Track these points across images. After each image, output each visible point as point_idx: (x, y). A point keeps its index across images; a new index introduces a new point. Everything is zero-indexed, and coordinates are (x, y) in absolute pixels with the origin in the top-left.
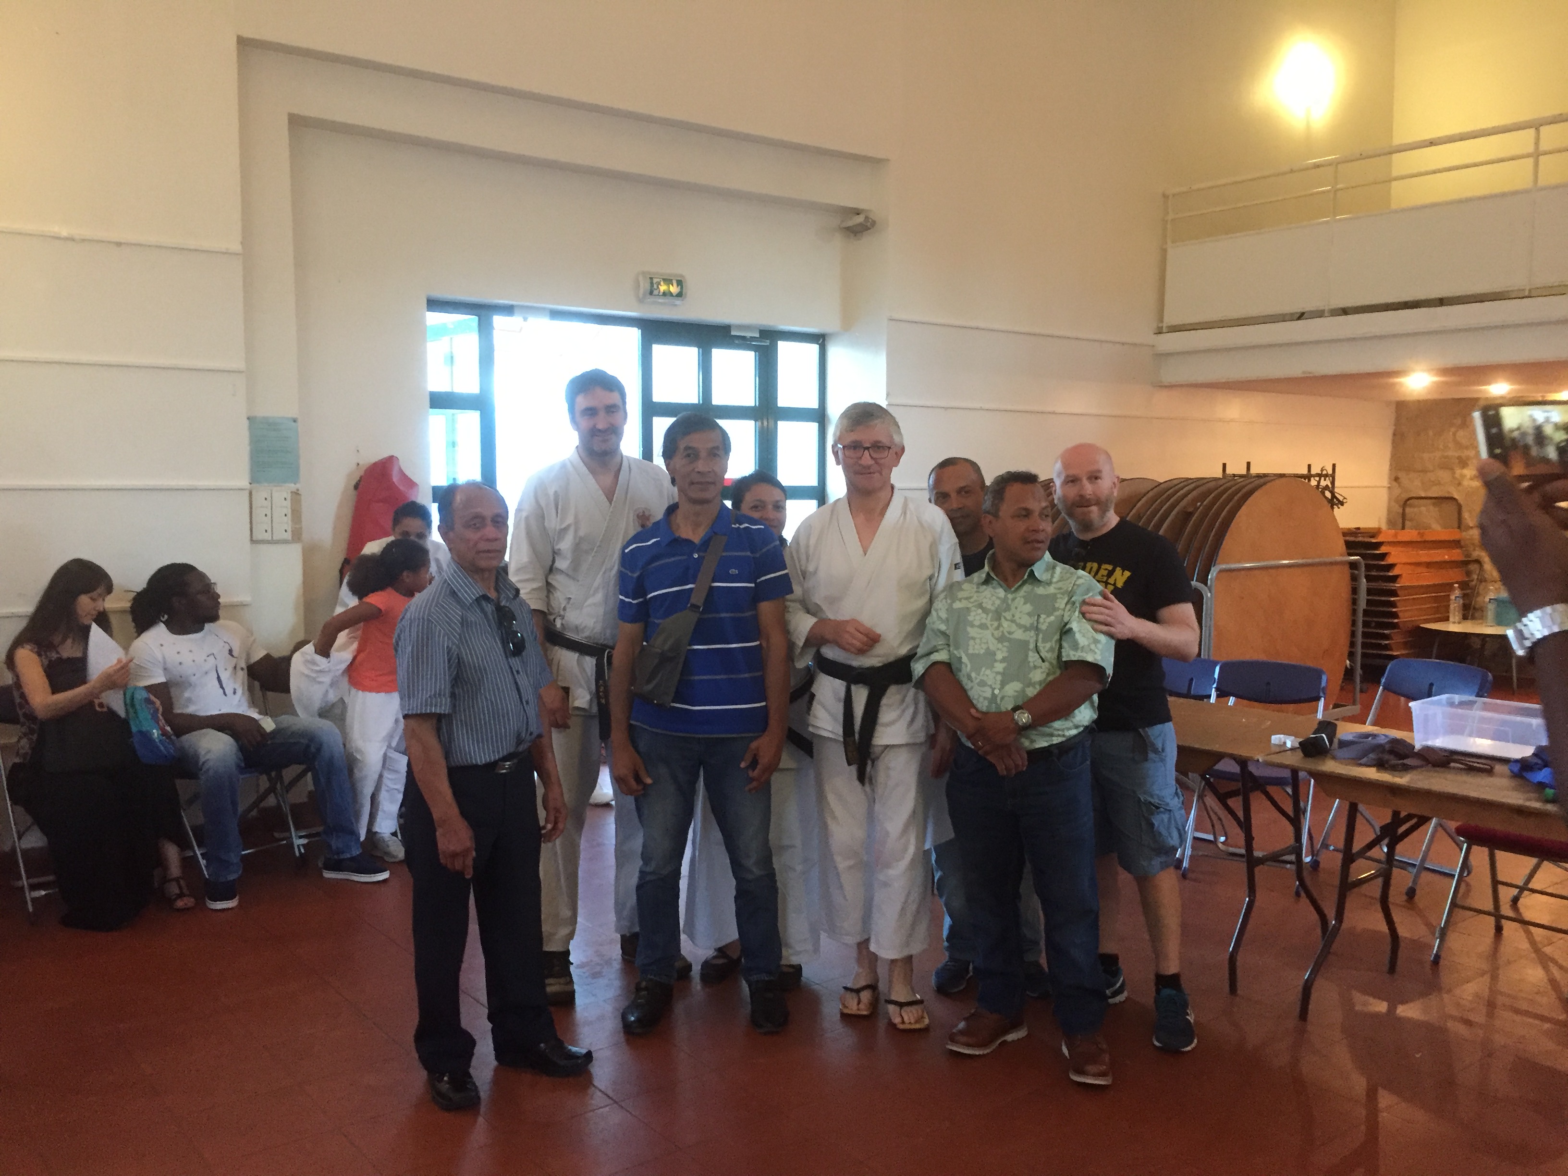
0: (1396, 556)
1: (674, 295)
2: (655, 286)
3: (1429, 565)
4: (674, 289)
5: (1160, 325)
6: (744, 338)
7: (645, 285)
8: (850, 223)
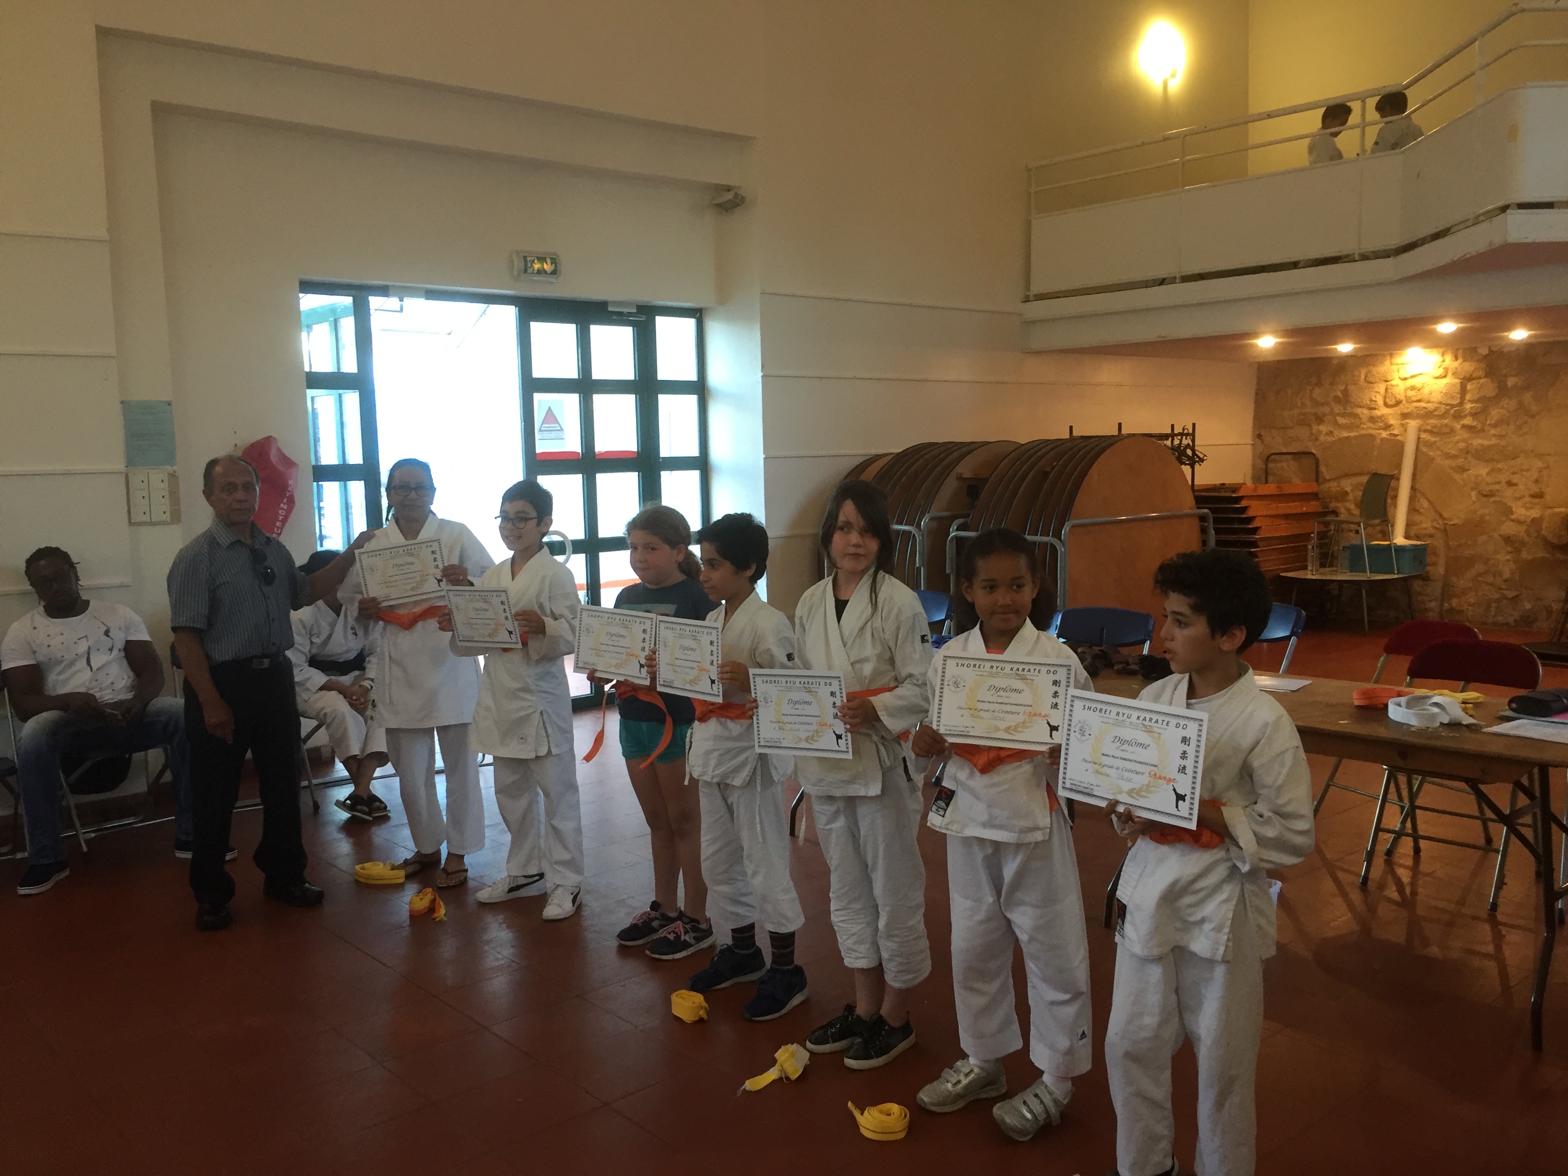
0: (1256, 509)
1: (549, 272)
2: (529, 265)
3: (1287, 517)
4: (548, 267)
5: (1028, 294)
6: (620, 314)
7: (518, 264)
8: (720, 200)
